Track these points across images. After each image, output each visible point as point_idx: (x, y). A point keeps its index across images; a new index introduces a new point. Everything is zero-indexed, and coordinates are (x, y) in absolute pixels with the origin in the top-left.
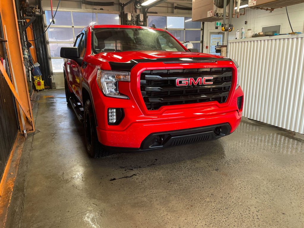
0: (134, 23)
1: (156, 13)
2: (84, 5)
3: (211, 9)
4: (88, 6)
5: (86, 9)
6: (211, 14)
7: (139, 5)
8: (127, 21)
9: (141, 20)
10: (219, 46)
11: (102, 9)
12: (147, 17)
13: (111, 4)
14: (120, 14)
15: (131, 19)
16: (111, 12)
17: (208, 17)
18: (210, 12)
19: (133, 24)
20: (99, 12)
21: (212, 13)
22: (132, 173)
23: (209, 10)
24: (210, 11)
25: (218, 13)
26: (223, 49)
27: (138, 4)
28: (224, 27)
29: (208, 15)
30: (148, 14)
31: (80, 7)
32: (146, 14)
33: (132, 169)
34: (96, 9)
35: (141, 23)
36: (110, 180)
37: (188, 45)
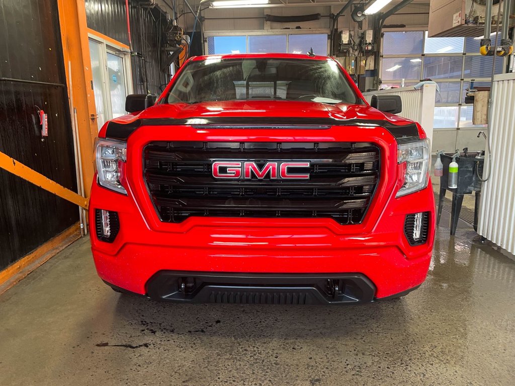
0: (356, 47)
1: (403, 26)
2: (268, 22)
3: (460, 9)
4: (275, 24)
5: (271, 30)
6: (460, 20)
7: (359, 15)
8: (340, 45)
9: (368, 42)
10: (475, 88)
11: (298, 28)
12: (382, 35)
13: (314, 17)
14: (330, 34)
15: (350, 41)
16: (314, 32)
17: (454, 26)
18: (457, 17)
19: (353, 49)
20: (294, 33)
21: (460, 18)
22: (149, 339)
23: (457, 12)
24: (458, 14)
25: (478, 16)
26: (479, 95)
27: (359, 13)
28: (485, 46)
29: (454, 22)
30: (383, 30)
31: (261, 27)
32: (380, 30)
33: (154, 332)
34: (289, 28)
35: (367, 46)
36: (98, 345)
37: (424, 87)
